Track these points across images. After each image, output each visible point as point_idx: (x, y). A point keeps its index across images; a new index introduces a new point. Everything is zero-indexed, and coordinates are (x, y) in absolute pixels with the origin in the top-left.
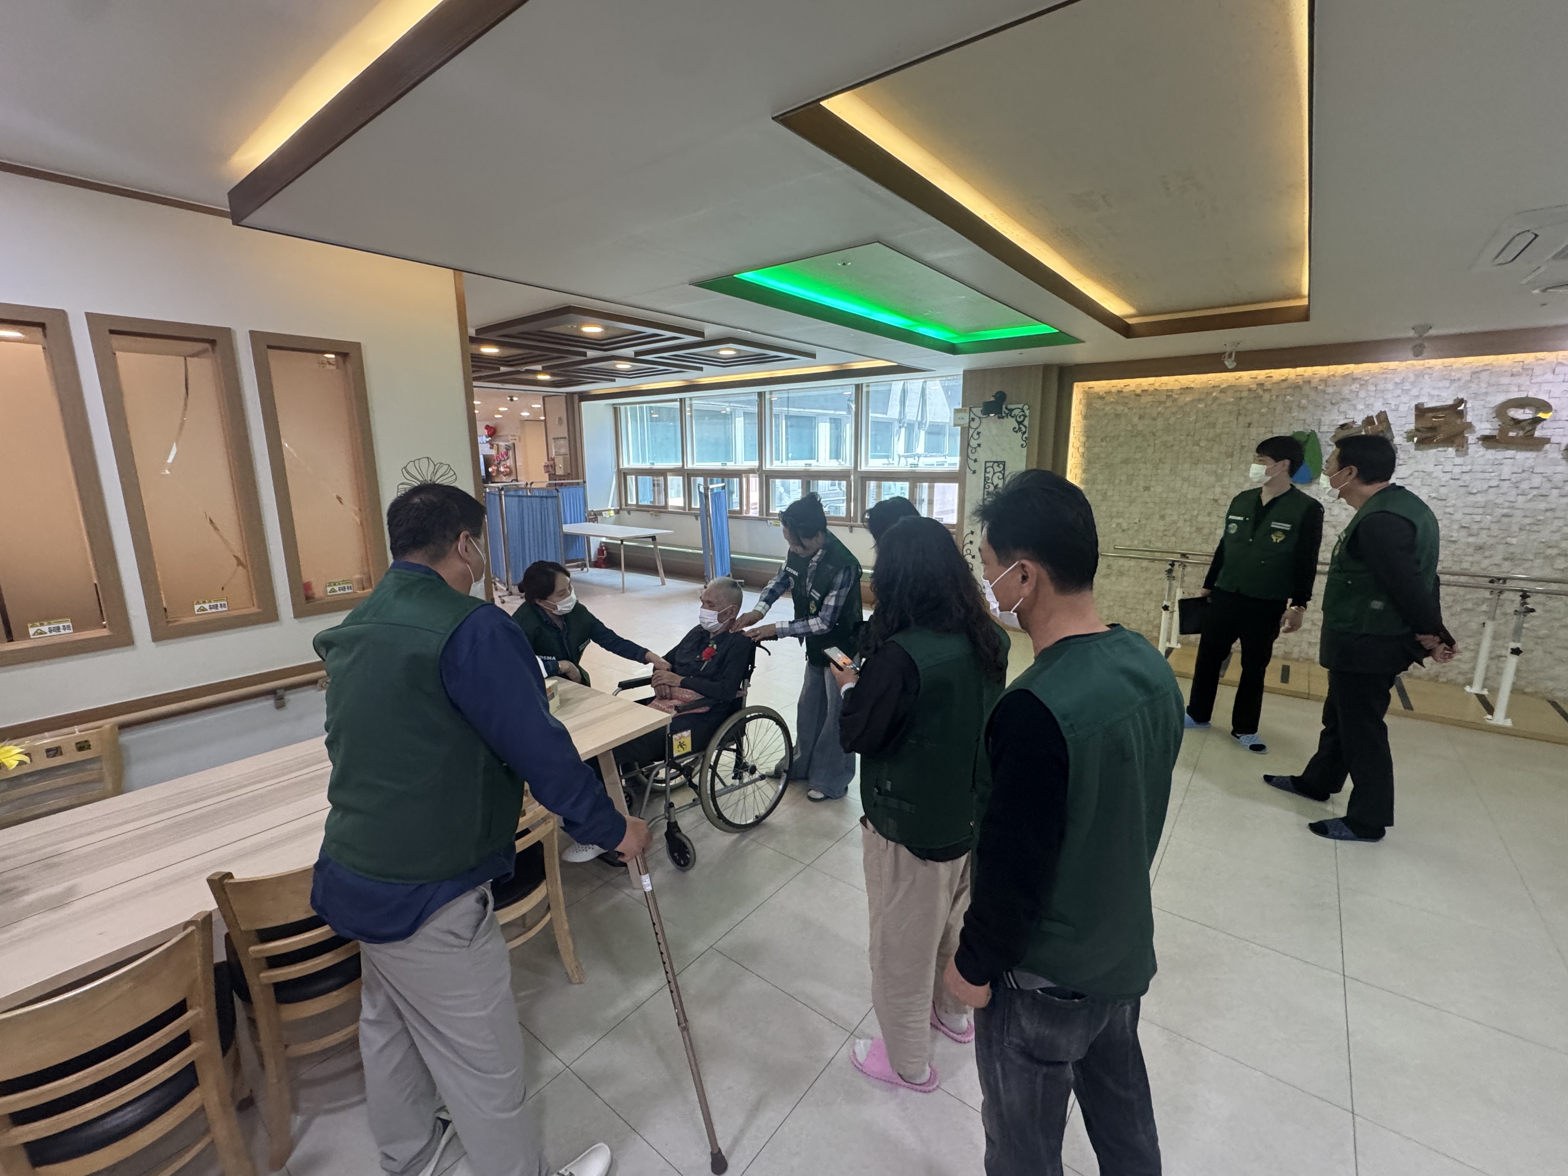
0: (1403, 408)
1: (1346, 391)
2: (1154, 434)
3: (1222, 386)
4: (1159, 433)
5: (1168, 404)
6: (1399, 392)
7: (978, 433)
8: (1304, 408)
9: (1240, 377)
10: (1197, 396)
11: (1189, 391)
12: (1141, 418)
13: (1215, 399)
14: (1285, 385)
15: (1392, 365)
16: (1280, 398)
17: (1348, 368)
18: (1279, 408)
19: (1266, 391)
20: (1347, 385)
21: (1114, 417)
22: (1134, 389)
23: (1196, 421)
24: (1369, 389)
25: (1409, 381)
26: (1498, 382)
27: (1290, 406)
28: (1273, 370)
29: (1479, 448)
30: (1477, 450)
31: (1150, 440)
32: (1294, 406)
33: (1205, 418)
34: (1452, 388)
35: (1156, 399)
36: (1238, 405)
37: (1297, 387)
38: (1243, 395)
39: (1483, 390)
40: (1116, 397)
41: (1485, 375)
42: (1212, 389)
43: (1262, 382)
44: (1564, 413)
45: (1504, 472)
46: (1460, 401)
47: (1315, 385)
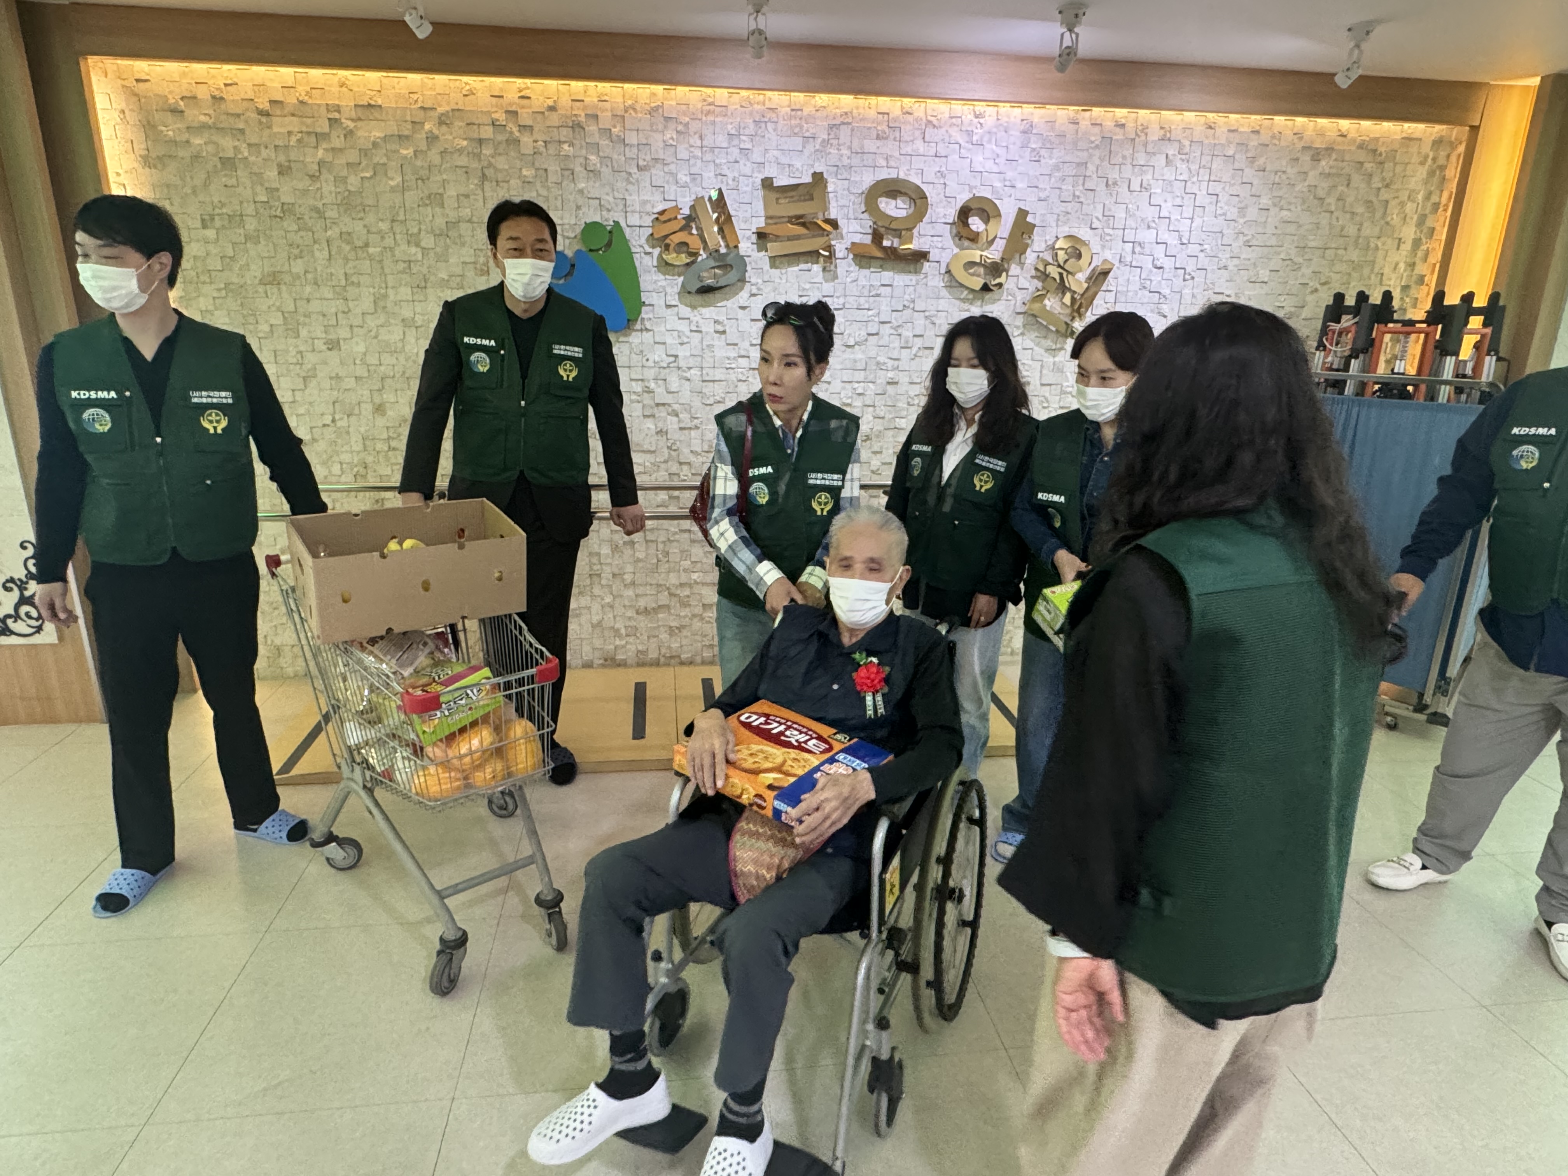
1: (657, 140)
2: (320, 213)
3: (441, 110)
4: (331, 214)
5: (337, 141)
6: (735, 153)
8: (594, 173)
10: (392, 128)
11: (377, 114)
12: (283, 171)
13: (432, 139)
14: (554, 119)
15: (721, 95)
16: (552, 150)
17: (654, 94)
18: (554, 167)
19: (523, 128)
20: (657, 131)
21: (219, 166)
22: (250, 95)
23: (403, 188)
24: (692, 142)
25: (747, 132)
26: (862, 147)
27: (572, 166)
28: (528, 81)
29: (849, 266)
30: (845, 266)
31: (315, 229)
32: (578, 169)
33: (420, 182)
34: (806, 152)
35: (307, 126)
36: (478, 156)
37: (577, 126)
38: (484, 135)
39: (846, 161)
40: (211, 112)
41: (845, 131)
42: (422, 112)
43: (513, 108)
44: (941, 211)
45: (883, 308)
46: (818, 178)
47: (605, 123)
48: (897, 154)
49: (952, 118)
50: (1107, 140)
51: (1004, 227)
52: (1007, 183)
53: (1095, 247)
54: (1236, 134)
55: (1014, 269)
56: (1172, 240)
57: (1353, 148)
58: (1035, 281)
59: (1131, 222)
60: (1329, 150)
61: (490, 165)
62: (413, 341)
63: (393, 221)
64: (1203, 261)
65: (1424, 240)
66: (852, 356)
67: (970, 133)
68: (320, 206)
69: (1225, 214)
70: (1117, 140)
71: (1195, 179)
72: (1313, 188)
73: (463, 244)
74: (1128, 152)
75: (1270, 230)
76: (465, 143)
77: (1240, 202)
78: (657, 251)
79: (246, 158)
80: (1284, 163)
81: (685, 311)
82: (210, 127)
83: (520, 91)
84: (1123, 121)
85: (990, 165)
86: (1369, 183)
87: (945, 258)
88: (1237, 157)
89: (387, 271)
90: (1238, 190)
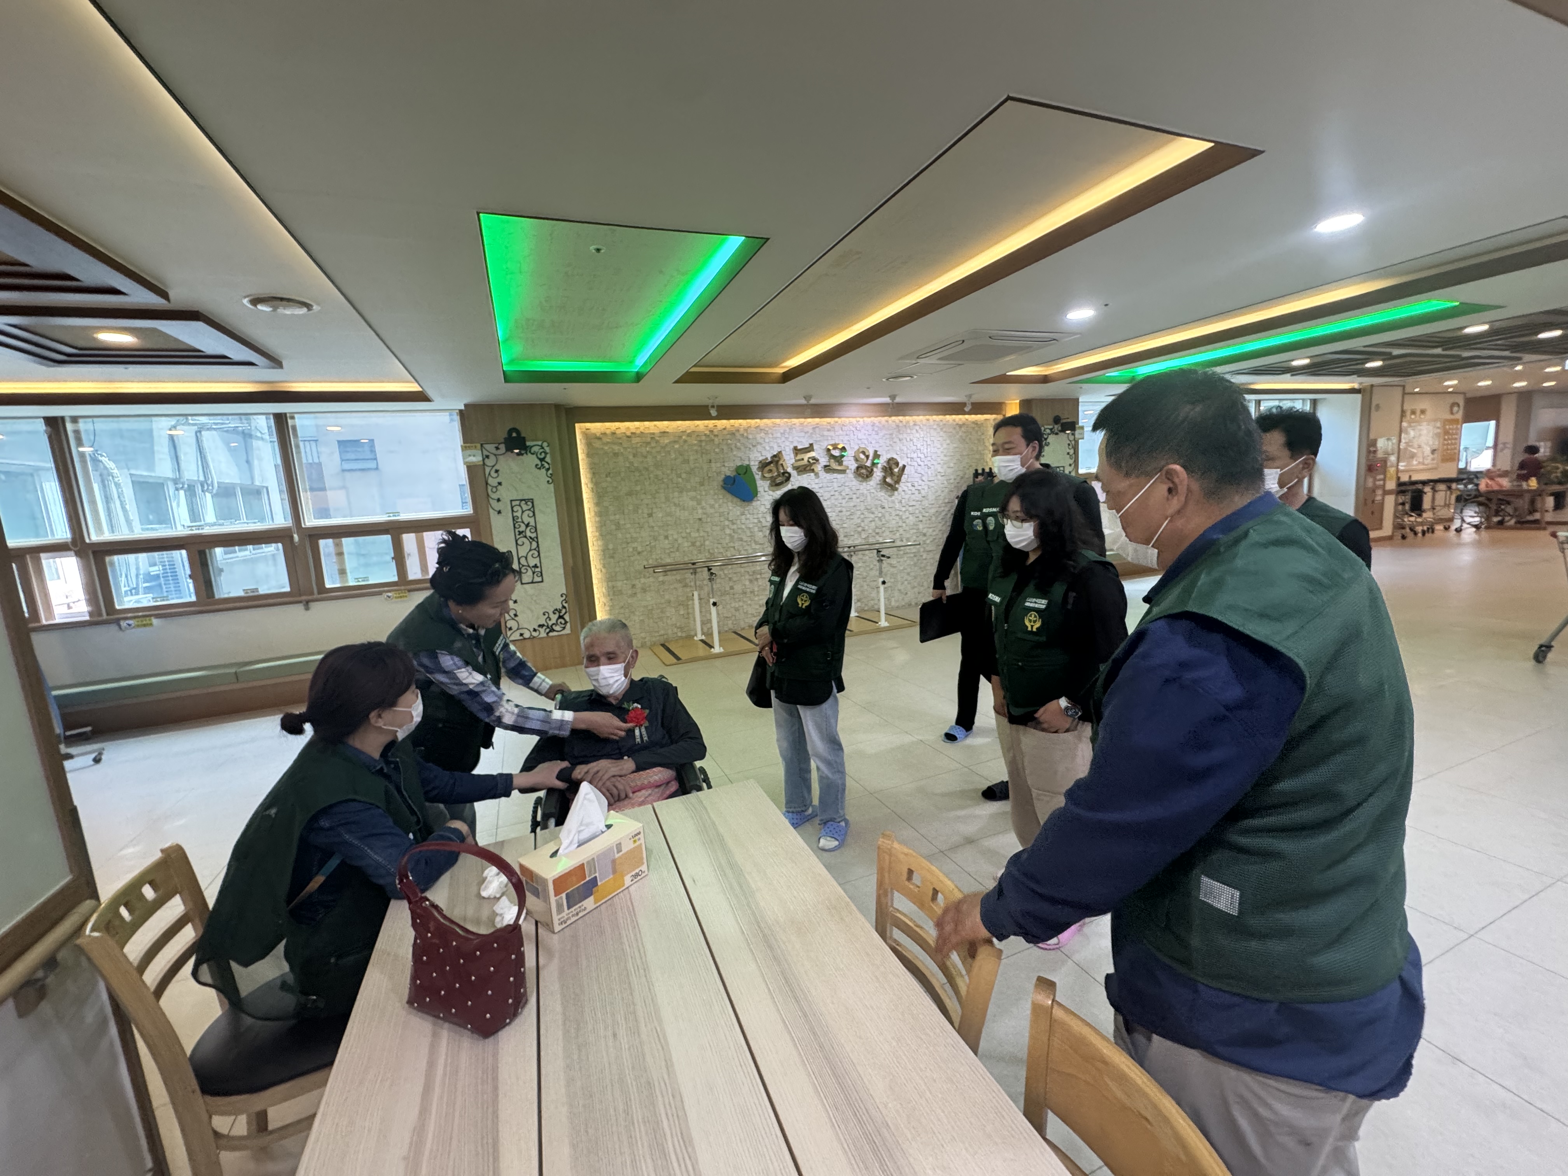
0: (787, 449)
1: (758, 436)
3: (688, 431)
4: (651, 469)
5: (653, 445)
6: (783, 439)
7: (497, 471)
9: (698, 425)
10: (672, 438)
11: (666, 434)
12: (635, 456)
13: (685, 441)
14: (725, 432)
15: (778, 421)
16: (725, 442)
17: (756, 422)
18: (725, 448)
19: (715, 436)
20: (758, 434)
21: (613, 455)
22: (624, 431)
24: (771, 436)
25: (787, 432)
26: (823, 434)
27: (732, 447)
28: (716, 421)
30: (822, 474)
33: (681, 456)
34: (806, 437)
35: (643, 441)
36: (700, 446)
37: (733, 434)
38: (702, 440)
39: (819, 439)
40: (611, 438)
41: (817, 429)
42: (682, 433)
43: (712, 429)
44: (850, 453)
45: (834, 487)
46: (811, 445)
47: (741, 433)
48: (834, 436)
49: (849, 423)
50: (898, 426)
51: (870, 457)
52: (868, 442)
53: (899, 461)
54: (936, 422)
55: (875, 470)
56: (922, 456)
58: (882, 474)
59: (908, 451)
60: (964, 424)
61: (705, 449)
67: (856, 428)
69: (937, 446)
70: (901, 427)
71: (926, 437)
72: (961, 436)
73: (696, 476)
74: (905, 430)
76: (696, 442)
77: (940, 442)
78: (761, 473)
80: (951, 430)
82: (610, 443)
83: (714, 424)
84: (902, 421)
85: (863, 437)
87: (852, 468)
88: (937, 429)
90: (939, 439)
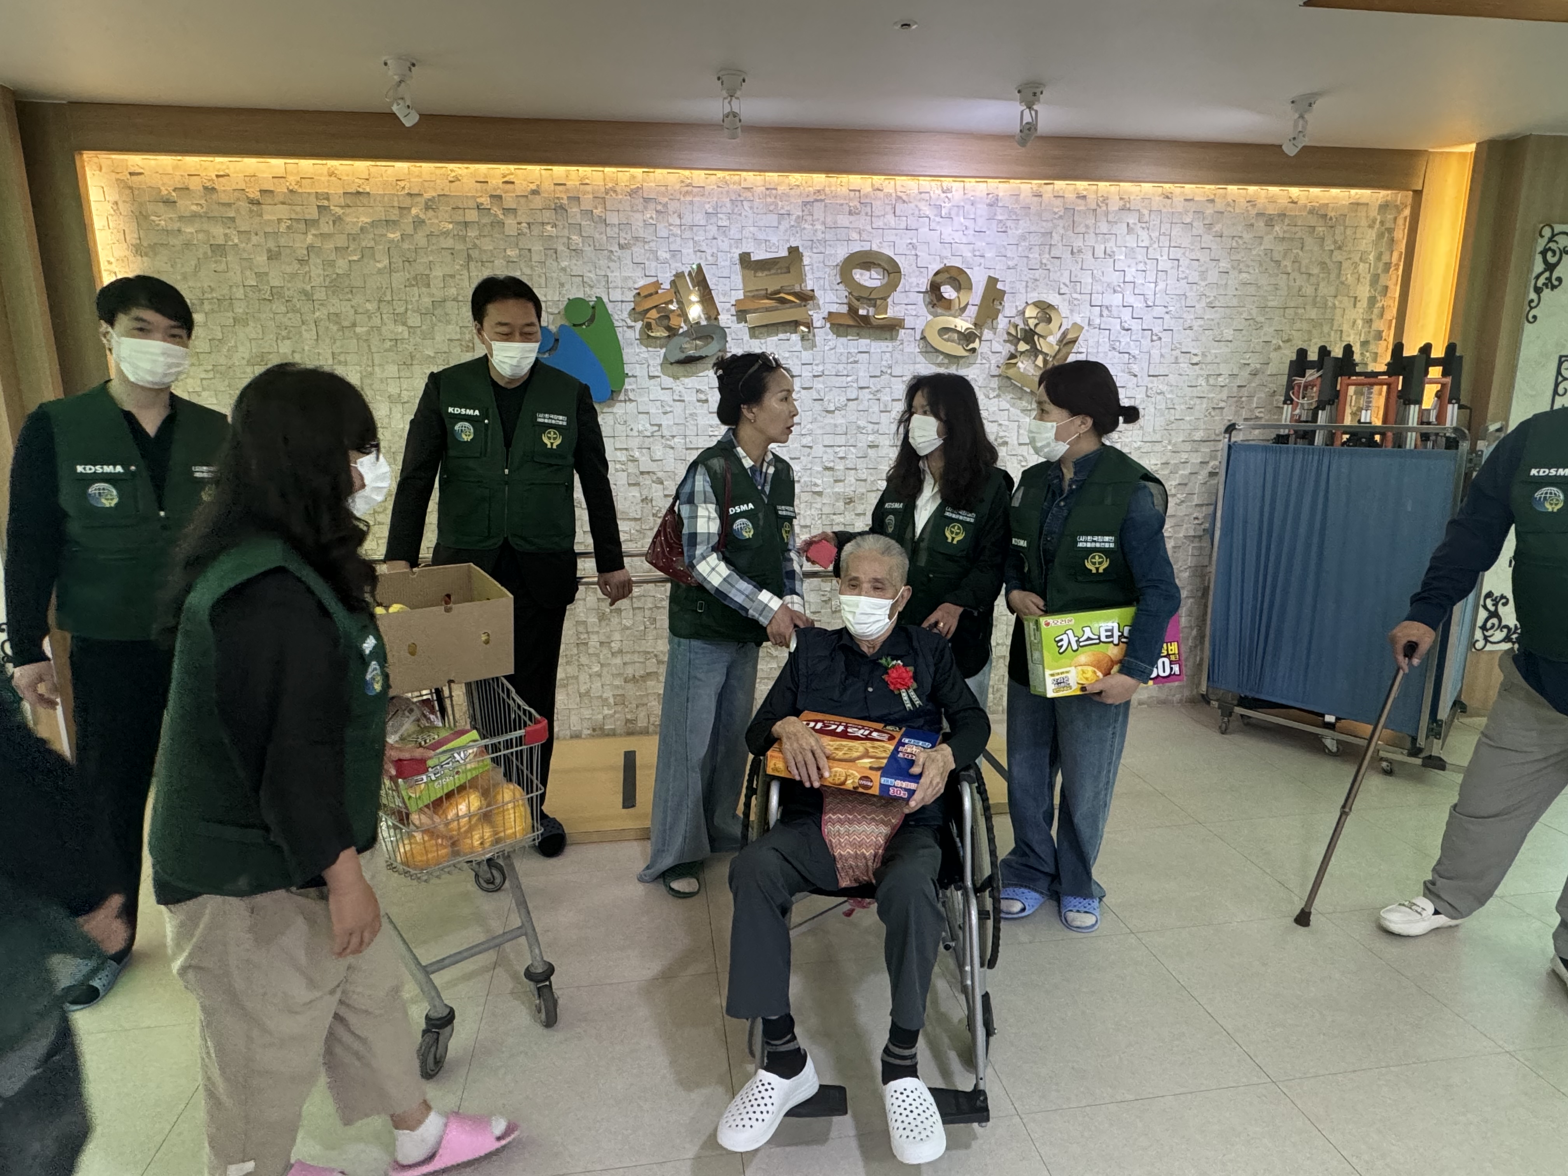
0: (724, 262)
1: (637, 220)
2: (308, 296)
3: (427, 196)
4: (320, 295)
5: (326, 227)
6: (713, 230)
8: (576, 252)
10: (380, 213)
11: (365, 201)
12: (273, 256)
13: (419, 223)
14: (537, 202)
15: (698, 176)
16: (535, 232)
17: (633, 177)
18: (537, 247)
19: (507, 211)
20: (638, 211)
21: (209, 252)
22: (242, 185)
23: (391, 269)
24: (671, 221)
25: (724, 210)
26: (835, 223)
27: (555, 246)
28: (512, 167)
29: (827, 334)
30: (823, 334)
31: (303, 311)
32: (561, 248)
33: (407, 264)
34: (782, 228)
35: (297, 213)
36: (464, 239)
37: (560, 209)
38: (468, 219)
39: (820, 236)
40: (203, 202)
41: (818, 208)
42: (408, 199)
43: (498, 193)
44: (913, 280)
45: (861, 374)
46: (794, 251)
47: (586, 205)
48: (869, 228)
49: (921, 193)
50: (1070, 211)
51: (976, 296)
52: (977, 253)
53: (1064, 310)
54: (1191, 203)
55: (987, 334)
56: (1138, 304)
57: (1304, 214)
58: (1008, 345)
59: (1098, 287)
60: (1282, 215)
61: (475, 246)
62: (399, 415)
63: (380, 301)
64: (1169, 322)
65: (1379, 298)
66: (832, 421)
67: (939, 208)
68: (308, 288)
69: (1186, 278)
70: (1079, 211)
71: (1156, 246)
72: (1269, 252)
73: (449, 322)
74: (1091, 221)
75: (1231, 291)
76: (451, 226)
77: (1200, 266)
78: (639, 325)
79: (236, 245)
80: (1240, 229)
81: (668, 381)
82: (201, 216)
83: (504, 176)
84: (1085, 193)
85: (958, 237)
86: (1322, 246)
87: (920, 325)
88: (1194, 224)
89: (374, 349)
90: (1198, 255)
